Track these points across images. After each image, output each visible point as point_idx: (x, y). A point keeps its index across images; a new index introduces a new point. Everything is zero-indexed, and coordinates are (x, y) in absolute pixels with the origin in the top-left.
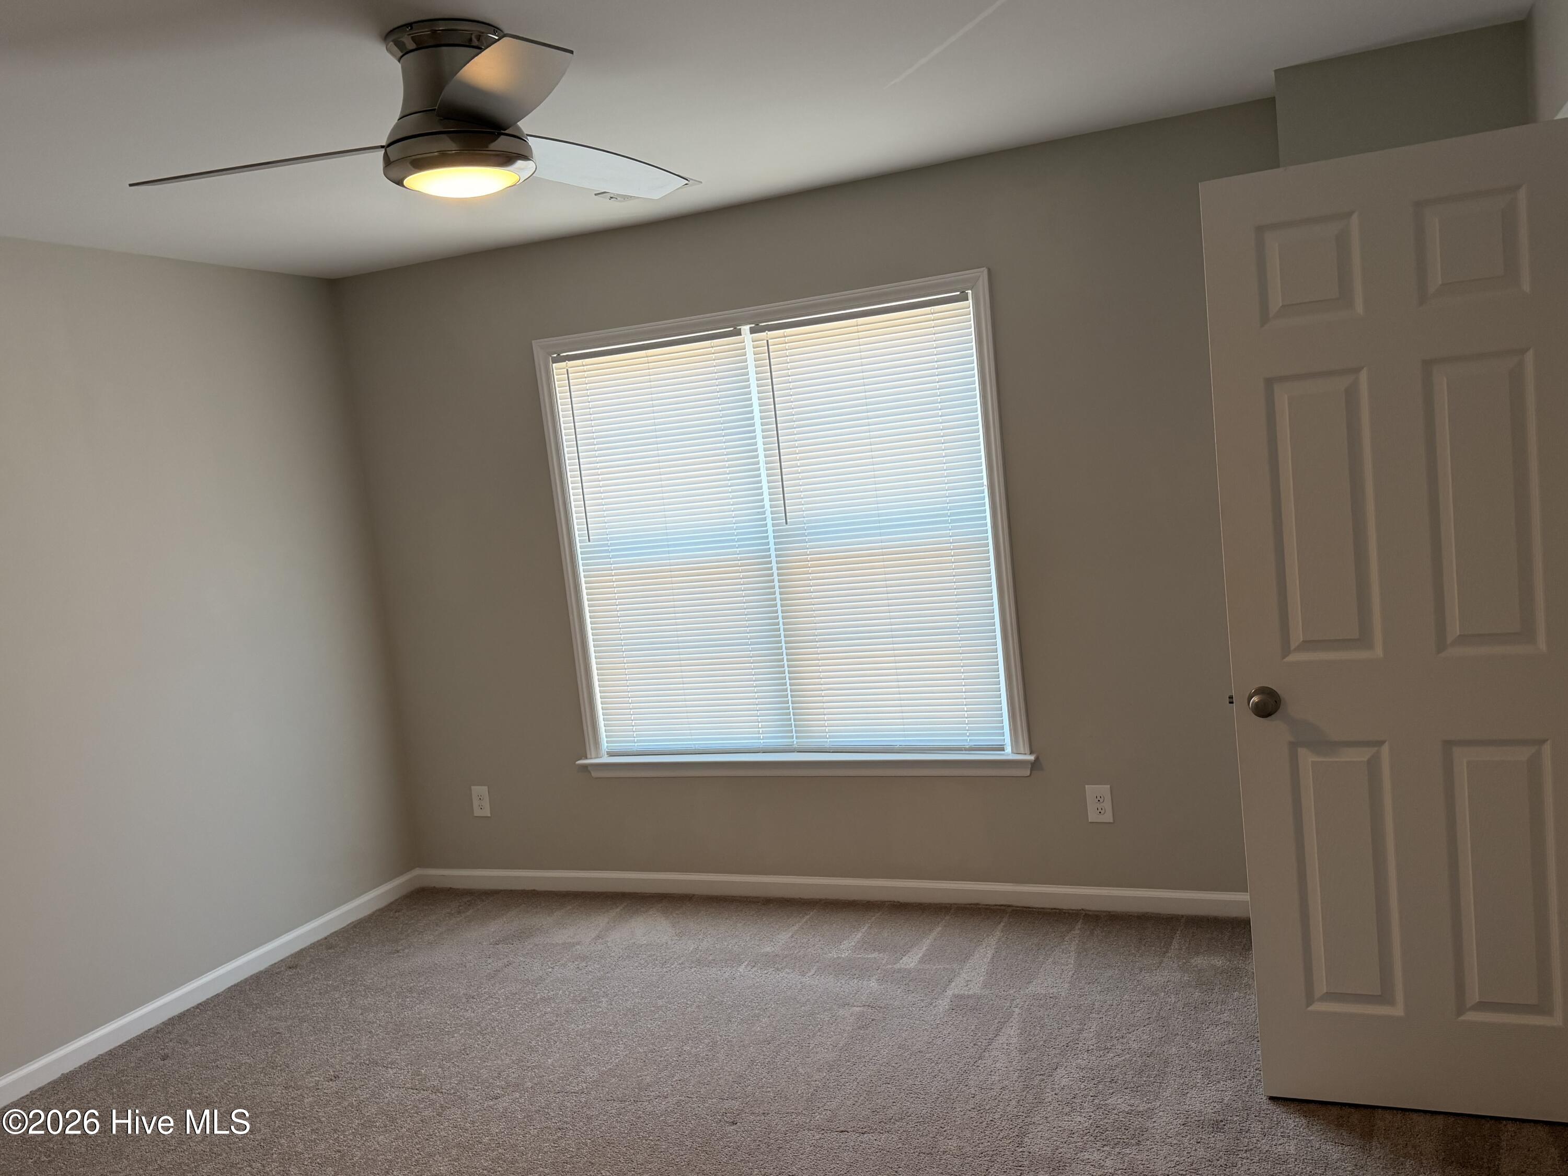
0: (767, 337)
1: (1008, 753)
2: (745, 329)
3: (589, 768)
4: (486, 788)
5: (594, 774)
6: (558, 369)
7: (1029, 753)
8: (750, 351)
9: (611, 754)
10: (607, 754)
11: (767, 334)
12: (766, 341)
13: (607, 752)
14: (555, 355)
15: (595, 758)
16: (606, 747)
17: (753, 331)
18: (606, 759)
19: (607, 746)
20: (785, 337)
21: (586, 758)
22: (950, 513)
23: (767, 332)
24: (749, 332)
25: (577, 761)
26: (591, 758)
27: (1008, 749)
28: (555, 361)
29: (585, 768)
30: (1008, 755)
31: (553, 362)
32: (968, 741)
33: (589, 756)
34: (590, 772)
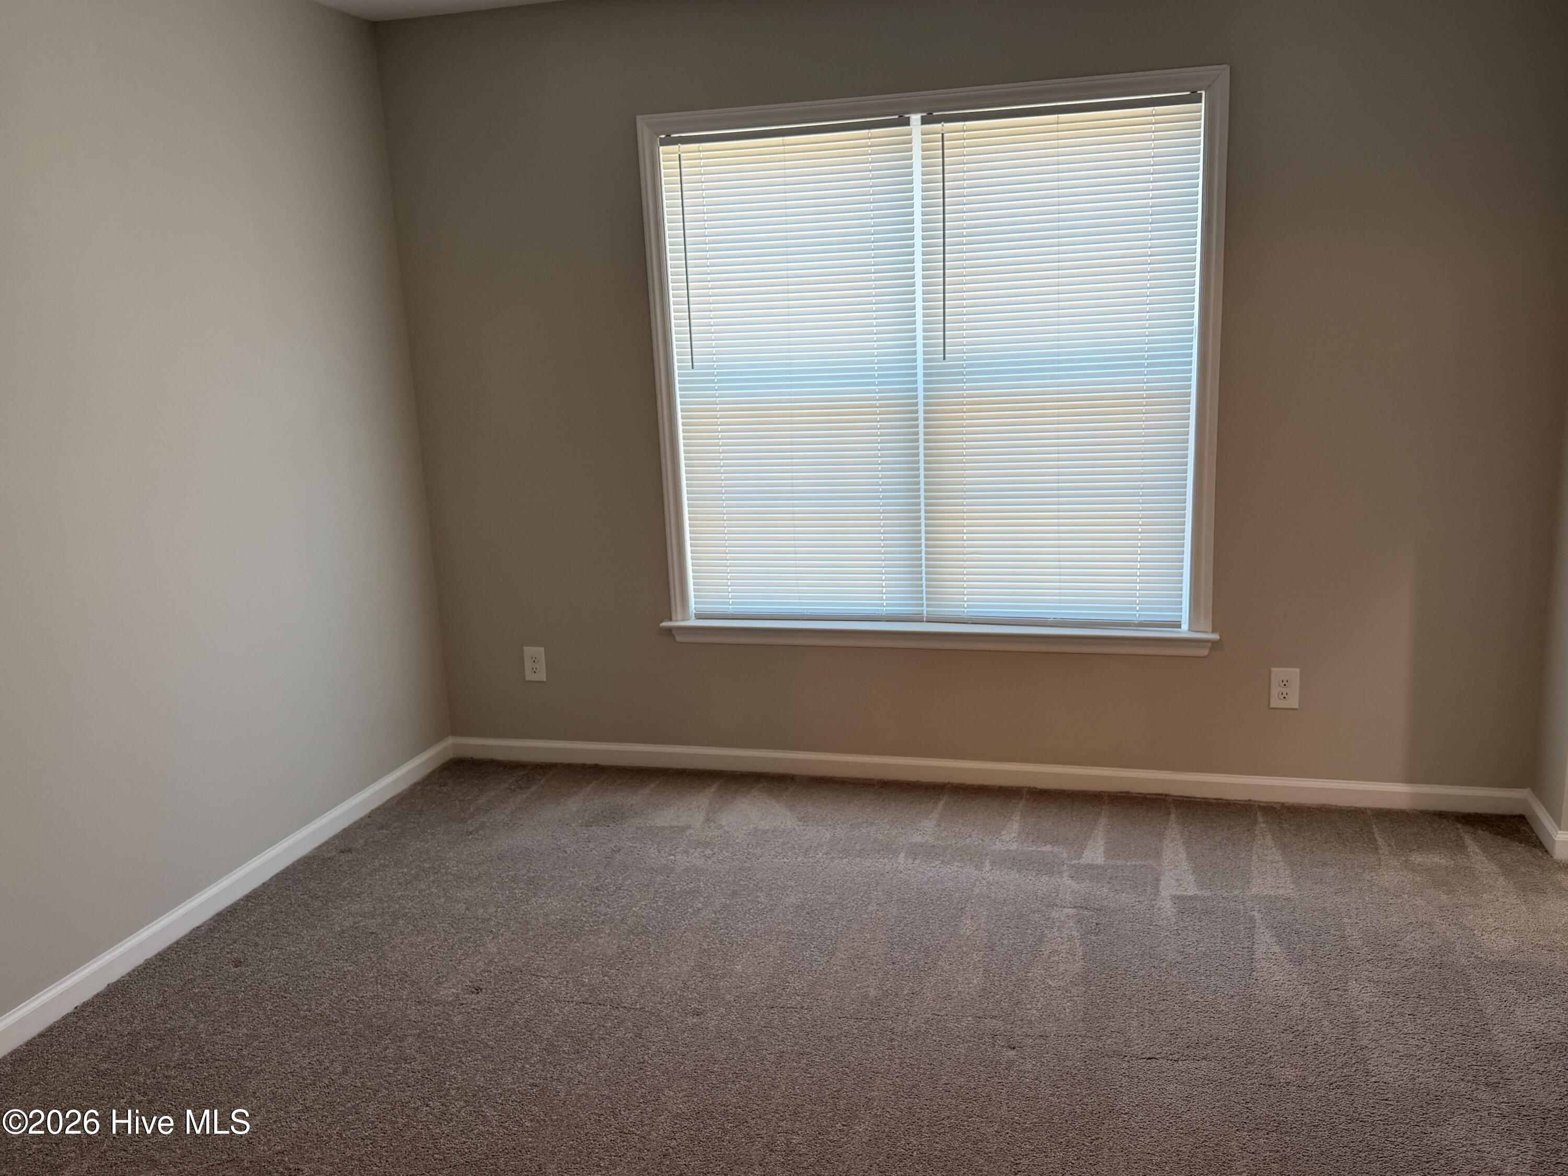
0: (943, 130)
1: (1185, 631)
2: (916, 118)
3: (673, 632)
4: (543, 649)
5: (679, 638)
6: (667, 155)
7: (1211, 631)
8: (917, 145)
9: (699, 617)
10: (695, 616)
11: (943, 125)
12: (941, 135)
13: (695, 614)
14: (663, 136)
15: (683, 620)
16: (693, 608)
17: (924, 121)
18: (693, 622)
19: (695, 608)
20: (964, 131)
21: (671, 620)
22: (1148, 355)
23: (942, 123)
24: (920, 122)
25: (662, 622)
26: (677, 620)
27: (1185, 626)
28: (664, 143)
29: (669, 631)
30: (1184, 632)
31: (662, 144)
32: (1137, 615)
33: (674, 618)
34: (674, 637)
